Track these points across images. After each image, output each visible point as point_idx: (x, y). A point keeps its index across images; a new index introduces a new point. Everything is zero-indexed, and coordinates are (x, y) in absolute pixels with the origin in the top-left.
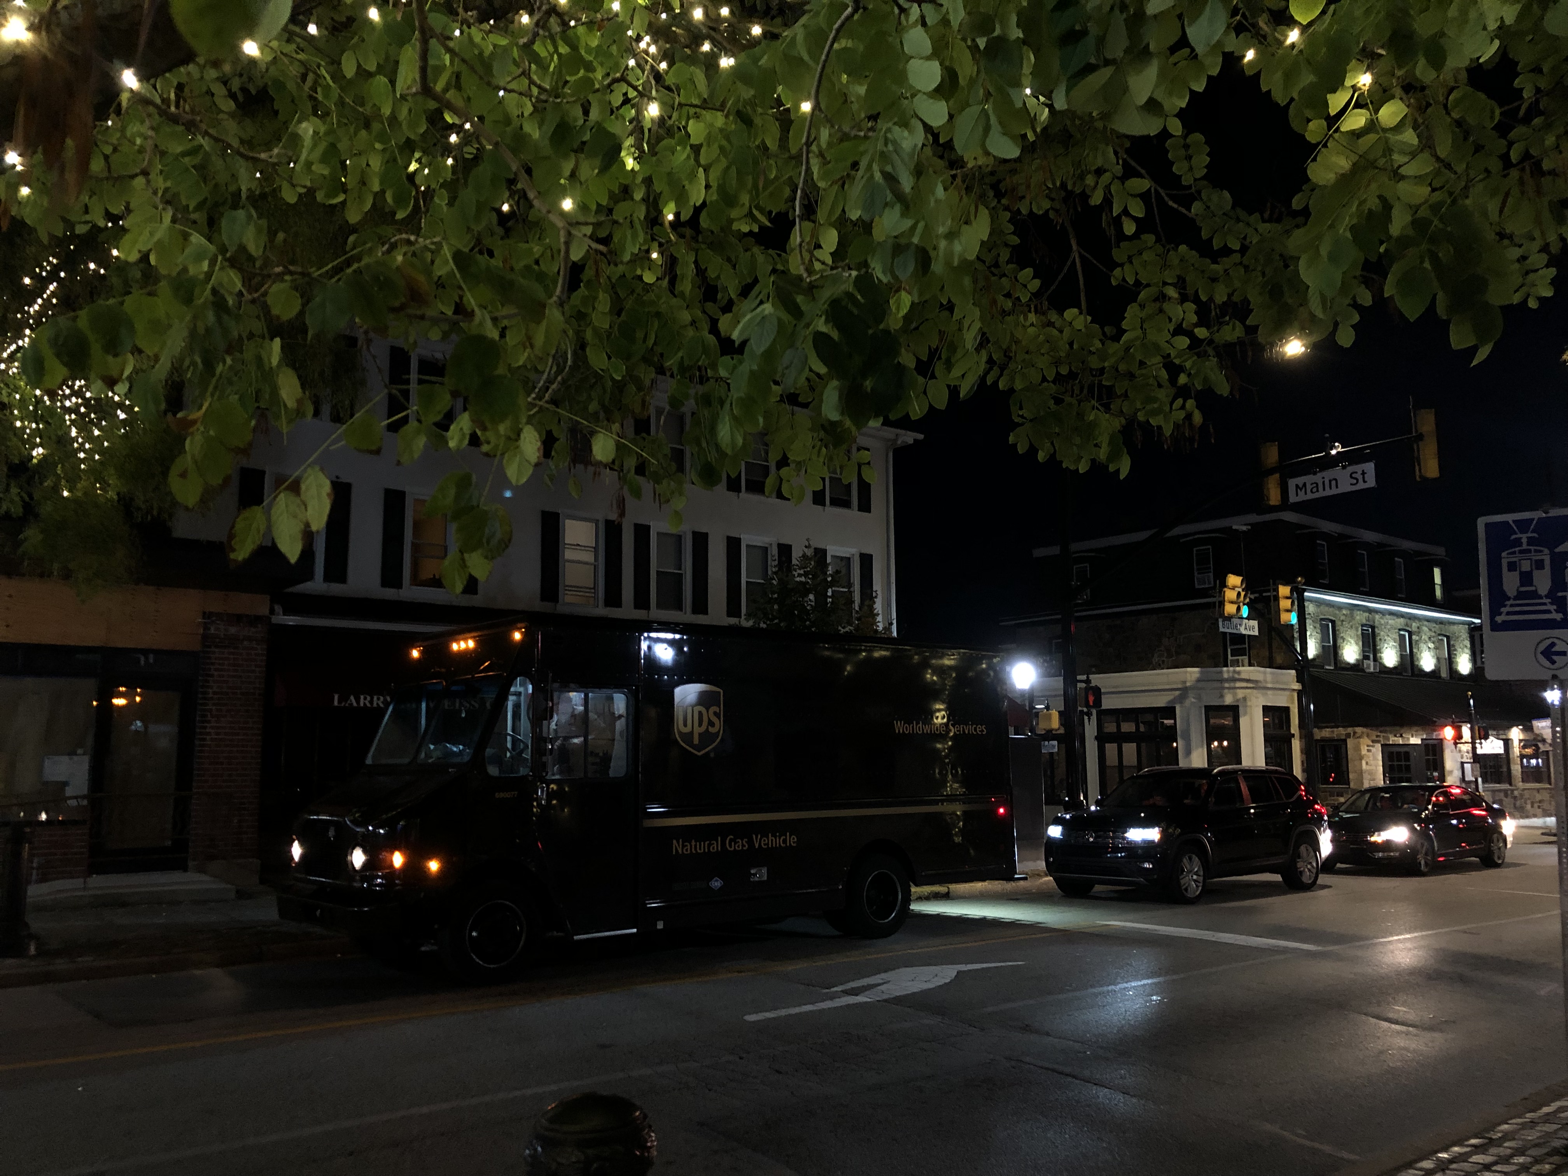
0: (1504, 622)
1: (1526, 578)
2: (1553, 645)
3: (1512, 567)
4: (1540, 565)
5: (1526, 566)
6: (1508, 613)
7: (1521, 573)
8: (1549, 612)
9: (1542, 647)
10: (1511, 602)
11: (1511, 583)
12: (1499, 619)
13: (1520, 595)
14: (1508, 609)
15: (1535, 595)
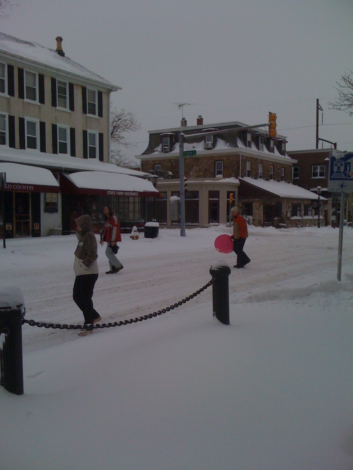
0: (333, 178)
1: (339, 168)
2: (343, 184)
3: (336, 165)
4: (342, 165)
5: (339, 165)
6: (334, 176)
7: (338, 167)
8: (343, 176)
9: (341, 184)
10: (335, 173)
11: (335, 169)
12: (332, 177)
13: (337, 172)
14: (334, 175)
15: (340, 172)
